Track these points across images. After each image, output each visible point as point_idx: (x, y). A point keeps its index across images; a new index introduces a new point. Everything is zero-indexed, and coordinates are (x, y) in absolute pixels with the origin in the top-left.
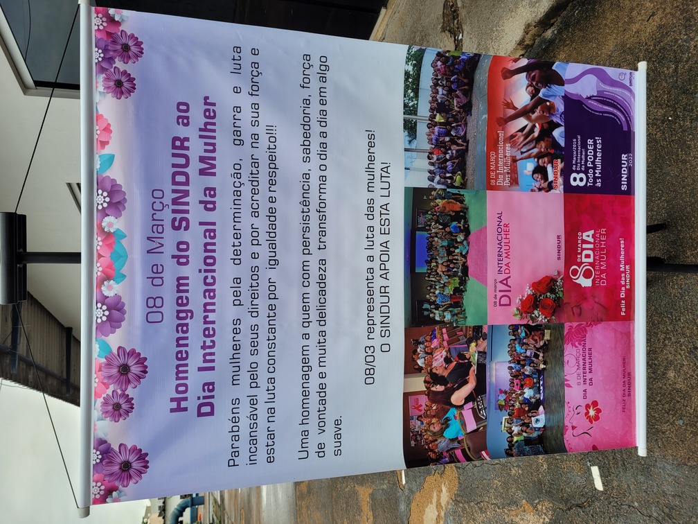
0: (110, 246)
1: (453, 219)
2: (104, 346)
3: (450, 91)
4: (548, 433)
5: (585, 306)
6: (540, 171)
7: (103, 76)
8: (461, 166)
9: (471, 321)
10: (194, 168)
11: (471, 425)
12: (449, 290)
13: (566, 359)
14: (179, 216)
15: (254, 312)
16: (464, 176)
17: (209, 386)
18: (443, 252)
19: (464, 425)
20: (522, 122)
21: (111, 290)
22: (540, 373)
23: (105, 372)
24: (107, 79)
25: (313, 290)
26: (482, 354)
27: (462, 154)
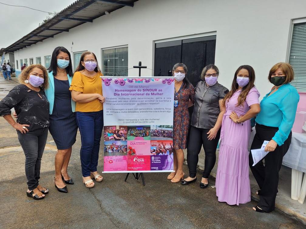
0: (141, 81)
2: (126, 80)
3: (167, 133)
4: (107, 153)
5: (130, 160)
6: (154, 151)
8: (154, 136)
9: (128, 137)
10: (152, 92)
11: (110, 138)
12: (133, 133)
13: (121, 156)
14: (145, 90)
15: (130, 101)
17: (119, 95)
18: (140, 132)
19: (110, 137)
20: (163, 147)
21: (134, 81)
22: (118, 151)
23: (122, 80)
24: (165, 80)
25: (134, 111)
26: (122, 140)
27: (156, 136)
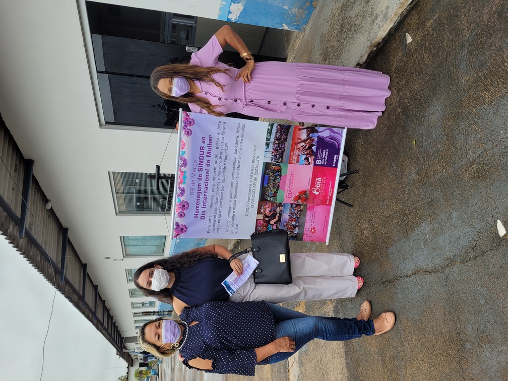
0: (182, 175)
1: (277, 172)
2: (179, 200)
3: (281, 134)
5: (315, 200)
6: (307, 159)
7: (184, 130)
8: (282, 156)
9: (278, 201)
10: (205, 156)
12: (273, 192)
14: (200, 168)
15: (217, 194)
16: (282, 159)
17: (204, 212)
18: (272, 181)
21: (182, 186)
23: (179, 206)
24: (185, 131)
25: (234, 189)
27: (282, 153)
